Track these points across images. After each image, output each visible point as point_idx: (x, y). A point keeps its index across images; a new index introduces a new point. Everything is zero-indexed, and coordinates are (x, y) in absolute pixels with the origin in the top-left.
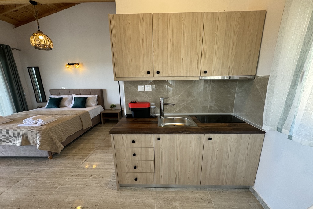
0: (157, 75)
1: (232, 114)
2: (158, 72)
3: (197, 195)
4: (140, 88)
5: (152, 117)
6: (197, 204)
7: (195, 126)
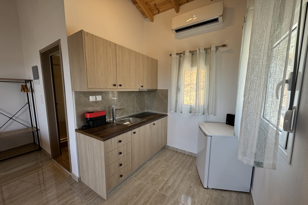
0: (119, 87)
1: (146, 111)
2: (120, 85)
3: (153, 163)
4: (92, 99)
5: (107, 123)
6: (157, 166)
7: (139, 120)
